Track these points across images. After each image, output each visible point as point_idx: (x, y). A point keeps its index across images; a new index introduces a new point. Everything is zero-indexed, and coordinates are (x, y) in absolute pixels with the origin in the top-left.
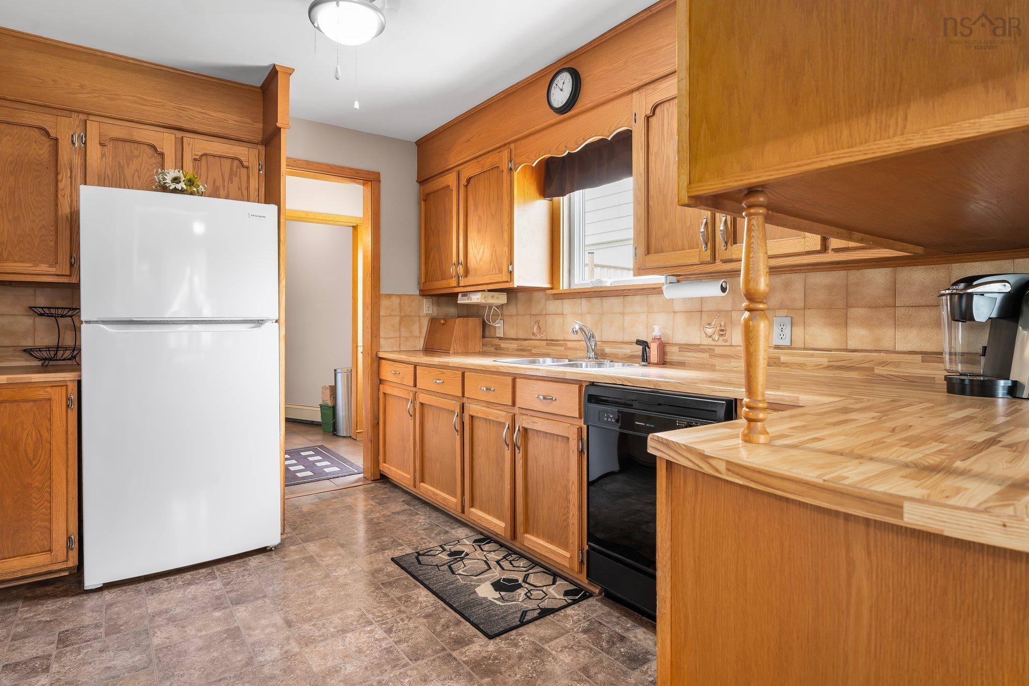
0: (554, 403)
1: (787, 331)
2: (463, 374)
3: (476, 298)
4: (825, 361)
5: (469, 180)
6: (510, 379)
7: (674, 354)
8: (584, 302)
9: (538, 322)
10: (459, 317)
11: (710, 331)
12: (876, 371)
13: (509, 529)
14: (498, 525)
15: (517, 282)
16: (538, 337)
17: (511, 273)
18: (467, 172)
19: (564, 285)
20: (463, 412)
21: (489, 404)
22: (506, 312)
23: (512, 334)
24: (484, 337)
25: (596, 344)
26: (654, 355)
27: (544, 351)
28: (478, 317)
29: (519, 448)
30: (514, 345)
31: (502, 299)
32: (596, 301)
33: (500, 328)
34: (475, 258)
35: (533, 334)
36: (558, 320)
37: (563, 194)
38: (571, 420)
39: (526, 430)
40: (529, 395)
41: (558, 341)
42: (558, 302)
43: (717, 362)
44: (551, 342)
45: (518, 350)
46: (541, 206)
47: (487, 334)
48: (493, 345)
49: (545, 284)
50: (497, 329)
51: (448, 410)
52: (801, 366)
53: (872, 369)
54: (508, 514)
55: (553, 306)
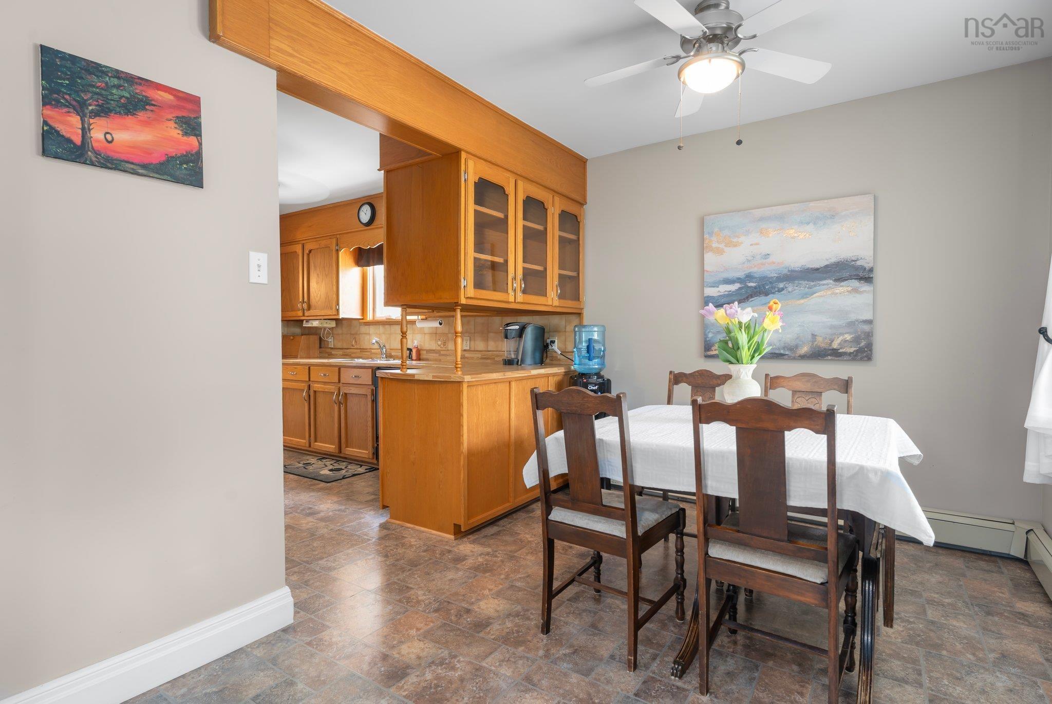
0: (360, 379)
1: (468, 343)
2: (309, 368)
3: (315, 324)
4: (479, 355)
5: (310, 251)
6: (337, 369)
7: (424, 355)
8: (381, 327)
9: (355, 338)
10: (302, 335)
11: (439, 343)
12: (496, 359)
13: (337, 449)
14: (331, 447)
15: (341, 316)
16: (355, 347)
17: (338, 310)
18: (308, 247)
19: (370, 317)
20: (309, 389)
21: (325, 383)
22: (335, 332)
23: (339, 345)
24: (320, 348)
25: (386, 351)
26: (414, 356)
27: (358, 355)
28: (316, 335)
29: (342, 404)
30: (341, 352)
31: (333, 324)
32: (387, 327)
33: (331, 342)
34: (315, 299)
35: (352, 345)
36: (367, 337)
37: (368, 265)
38: (368, 386)
39: (346, 394)
40: (347, 376)
41: (366, 349)
42: (367, 327)
43: (441, 358)
44: (363, 350)
45: (343, 355)
46: (356, 271)
47: (322, 346)
48: (326, 353)
49: (359, 317)
50: (329, 342)
51: (300, 390)
52: (472, 358)
53: (494, 358)
54: (337, 440)
55: (364, 329)
